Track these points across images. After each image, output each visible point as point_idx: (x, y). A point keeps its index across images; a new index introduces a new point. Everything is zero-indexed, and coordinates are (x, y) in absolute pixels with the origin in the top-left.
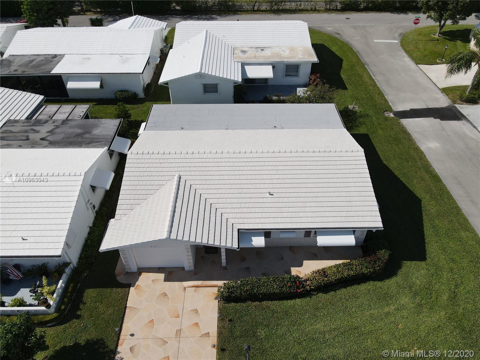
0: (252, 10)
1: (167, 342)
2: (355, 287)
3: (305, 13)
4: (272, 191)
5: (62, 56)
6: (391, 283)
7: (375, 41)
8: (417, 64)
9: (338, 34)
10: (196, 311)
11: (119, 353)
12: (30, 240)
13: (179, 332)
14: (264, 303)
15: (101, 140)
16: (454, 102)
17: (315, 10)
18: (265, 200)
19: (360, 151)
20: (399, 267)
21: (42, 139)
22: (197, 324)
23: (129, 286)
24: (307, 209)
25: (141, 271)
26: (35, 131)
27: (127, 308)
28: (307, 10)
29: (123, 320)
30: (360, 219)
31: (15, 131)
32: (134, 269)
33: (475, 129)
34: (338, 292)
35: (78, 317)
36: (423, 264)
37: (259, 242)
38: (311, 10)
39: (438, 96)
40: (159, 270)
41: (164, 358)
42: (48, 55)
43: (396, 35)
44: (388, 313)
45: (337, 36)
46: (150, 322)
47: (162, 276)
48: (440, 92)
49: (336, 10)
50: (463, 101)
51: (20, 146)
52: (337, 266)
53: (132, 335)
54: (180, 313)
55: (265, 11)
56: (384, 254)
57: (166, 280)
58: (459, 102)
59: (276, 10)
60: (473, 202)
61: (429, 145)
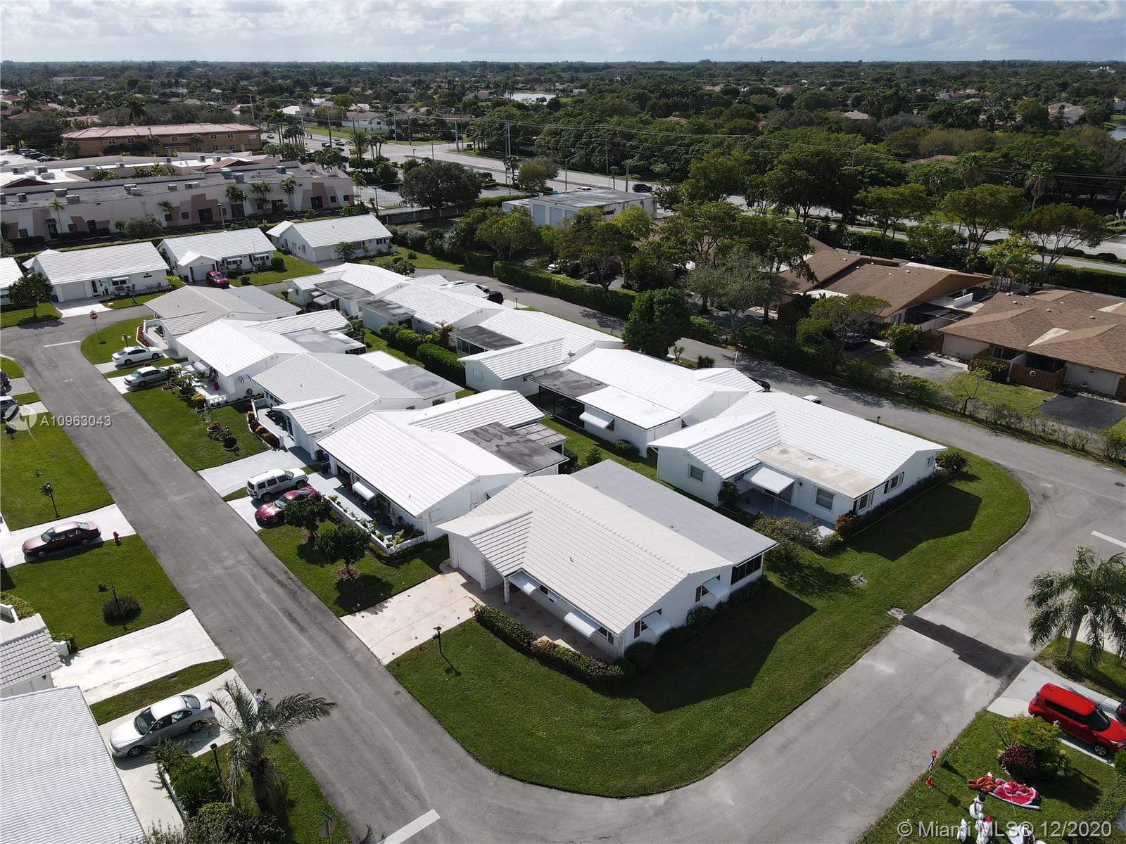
0: (960, 413)
1: (419, 613)
4: (575, 559)
5: (607, 386)
7: (1095, 533)
9: (1046, 498)
11: (392, 599)
12: (412, 499)
16: (1040, 658)
17: (1083, 450)
18: (562, 561)
20: (625, 697)
21: (497, 446)
23: (440, 572)
25: (458, 570)
26: (502, 438)
27: (426, 582)
29: (416, 585)
31: (491, 432)
32: (455, 566)
33: (993, 697)
40: (467, 576)
41: (408, 618)
42: (598, 381)
45: (1035, 500)
46: (426, 597)
47: (464, 581)
50: (1057, 665)
51: (479, 444)
52: (567, 650)
53: (409, 596)
54: (446, 605)
57: (463, 585)
59: (1002, 426)
60: (808, 728)
61: (877, 665)
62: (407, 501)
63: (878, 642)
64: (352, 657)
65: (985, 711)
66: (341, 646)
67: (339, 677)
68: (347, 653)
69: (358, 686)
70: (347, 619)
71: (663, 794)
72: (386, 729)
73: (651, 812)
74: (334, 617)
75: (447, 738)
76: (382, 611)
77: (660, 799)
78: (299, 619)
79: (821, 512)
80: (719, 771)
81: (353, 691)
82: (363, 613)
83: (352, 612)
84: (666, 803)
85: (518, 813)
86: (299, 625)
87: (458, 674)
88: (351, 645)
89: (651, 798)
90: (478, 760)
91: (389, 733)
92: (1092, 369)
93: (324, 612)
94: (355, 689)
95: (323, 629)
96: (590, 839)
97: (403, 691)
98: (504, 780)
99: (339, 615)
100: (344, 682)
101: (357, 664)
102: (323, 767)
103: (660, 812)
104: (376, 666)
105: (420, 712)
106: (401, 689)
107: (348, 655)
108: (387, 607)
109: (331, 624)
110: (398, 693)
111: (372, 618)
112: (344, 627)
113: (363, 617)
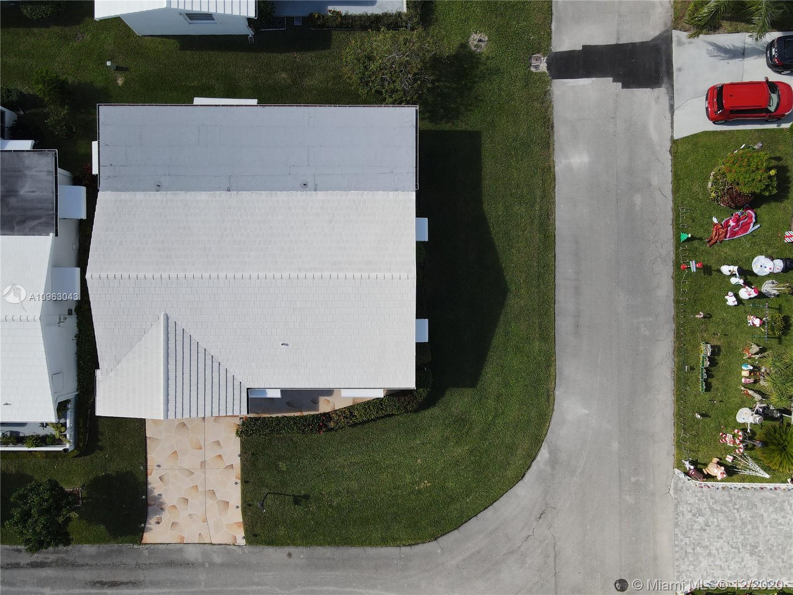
1: (194, 473)
4: (288, 339)
6: (426, 414)
10: (218, 443)
11: (150, 484)
13: (203, 464)
16: (675, 26)
18: (277, 352)
22: (220, 456)
27: (148, 438)
29: (146, 451)
33: (670, 116)
35: (101, 449)
36: (472, 390)
41: (193, 487)
46: (174, 453)
53: (159, 466)
54: (202, 444)
60: (577, 290)
61: (572, 161)
63: (553, 127)
64: (212, 564)
65: (674, 142)
66: (188, 565)
68: (203, 565)
69: (256, 580)
70: (148, 537)
71: (542, 448)
73: (548, 469)
74: (136, 546)
75: (371, 551)
76: (162, 503)
77: (544, 454)
78: (116, 579)
80: (557, 393)
81: (259, 588)
83: (143, 529)
84: (550, 453)
85: (479, 552)
86: (127, 583)
87: (307, 497)
88: (192, 554)
89: (538, 458)
90: (410, 545)
91: (332, 589)
93: (120, 552)
94: (258, 584)
95: (150, 566)
96: (535, 524)
97: (292, 549)
99: (138, 541)
100: (242, 589)
101: (223, 565)
103: (553, 462)
104: (240, 551)
105: (326, 552)
106: (287, 550)
107: (207, 566)
108: (160, 495)
109: (147, 555)
110: (290, 555)
111: (166, 516)
112: (161, 546)
113: (158, 523)
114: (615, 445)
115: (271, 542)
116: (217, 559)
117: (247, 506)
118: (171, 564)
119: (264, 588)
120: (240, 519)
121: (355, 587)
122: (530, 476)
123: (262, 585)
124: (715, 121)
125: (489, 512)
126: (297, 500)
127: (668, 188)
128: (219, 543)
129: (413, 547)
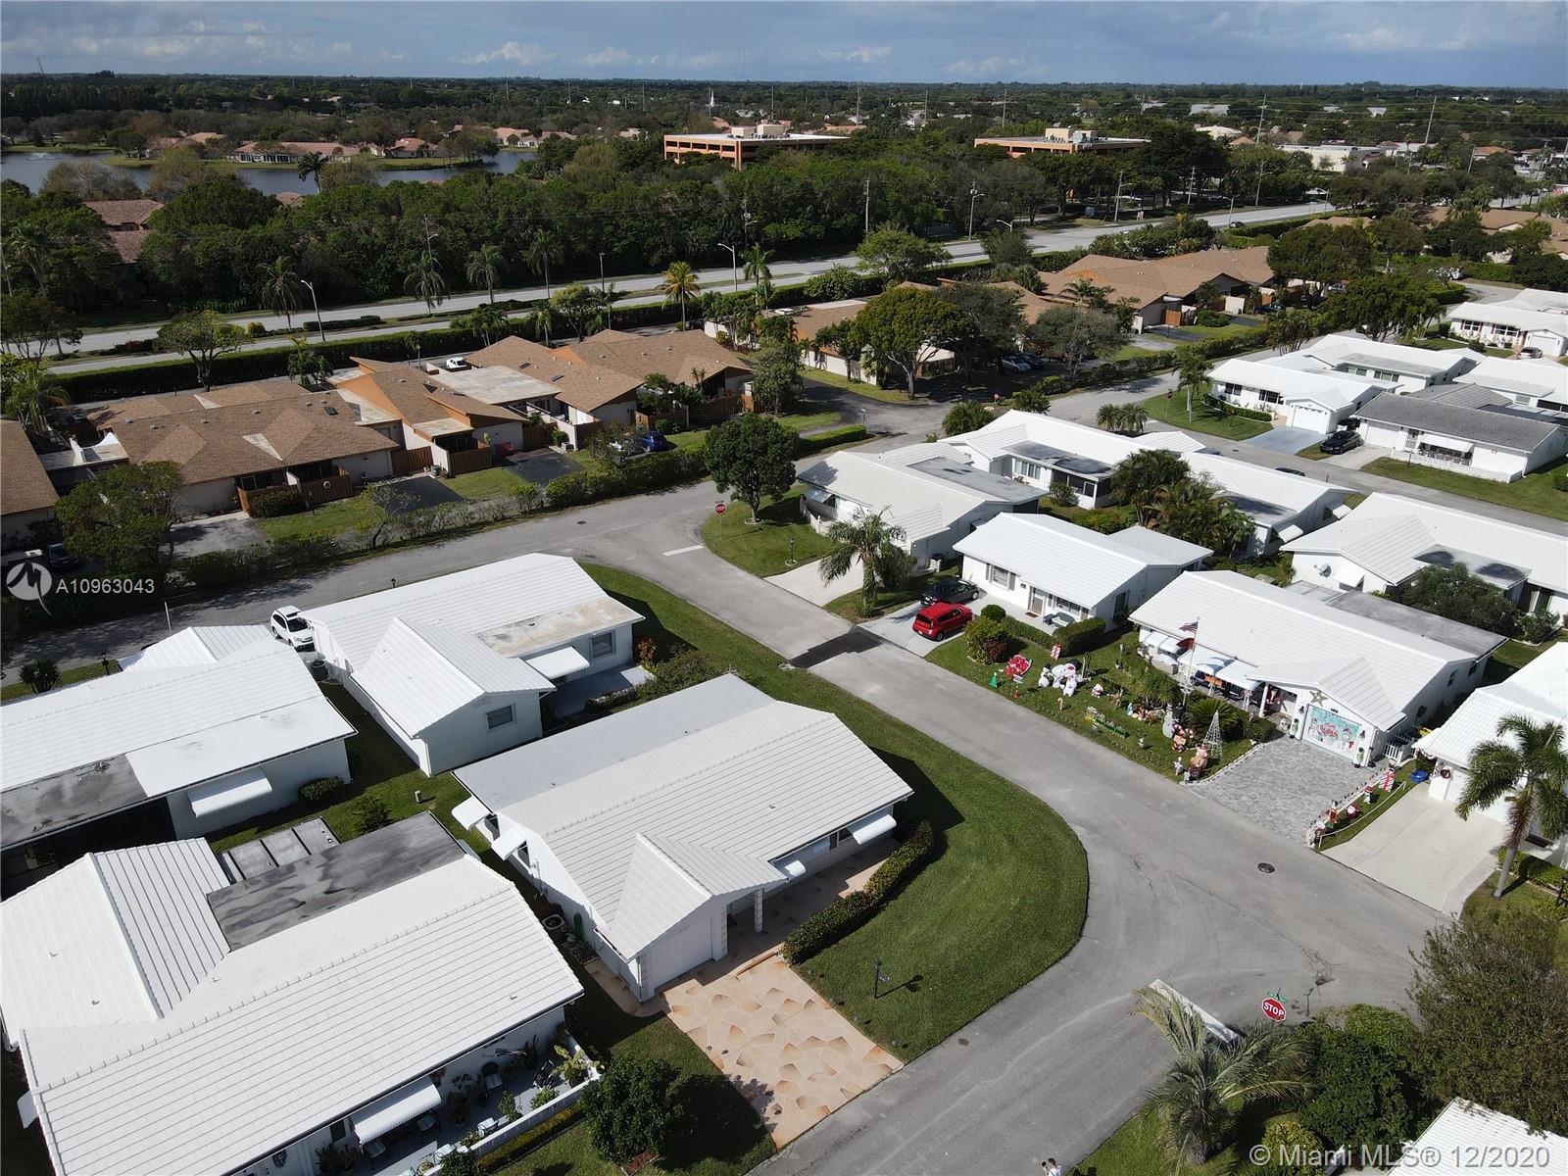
1: (773, 1034)
2: (919, 877)
3: (490, 530)
4: (772, 802)
6: (949, 857)
7: (667, 554)
8: (762, 578)
9: (593, 557)
10: (774, 990)
11: (729, 1074)
12: (521, 994)
13: (776, 1019)
14: (841, 942)
15: (438, 851)
16: (854, 621)
18: (770, 817)
19: (831, 719)
20: (945, 838)
21: (327, 892)
22: (788, 1000)
23: (662, 1015)
24: (825, 806)
25: (660, 992)
26: (292, 888)
28: (488, 523)
29: (696, 1046)
30: (886, 791)
31: (251, 904)
32: (651, 994)
33: (905, 651)
34: (907, 890)
36: (964, 823)
37: (796, 868)
38: (496, 520)
39: (828, 619)
40: (682, 978)
41: (786, 1048)
42: (82, 768)
43: (691, 536)
44: (968, 885)
46: (732, 1029)
47: (694, 982)
48: (825, 612)
49: (541, 511)
50: (866, 617)
51: (305, 917)
53: (726, 1052)
54: (757, 1002)
55: (400, 545)
56: (925, 827)
57: (704, 983)
58: (860, 619)
61: (869, 692)
62: (525, 1003)
63: (834, 685)
64: (889, 1110)
65: (925, 658)
66: (858, 1132)
67: (939, 1117)
68: (877, 1119)
69: (956, 1090)
70: (781, 1135)
71: (1072, 828)
72: (1037, 1044)
74: (774, 1159)
75: (1038, 983)
76: (764, 1087)
77: (1079, 830)
79: (608, 661)
80: (1033, 793)
81: (968, 1094)
82: (769, 1113)
83: (766, 1130)
84: (1082, 826)
85: (1129, 920)
87: (918, 978)
88: (852, 1116)
89: (1078, 834)
90: (1065, 955)
91: (1044, 1039)
92: (365, 456)
94: (963, 1092)
95: (815, 1166)
96: (1141, 874)
97: (960, 1035)
98: (1085, 932)
99: (772, 1150)
100: (951, 1109)
101: (901, 1103)
102: (1117, 1107)
103: (1093, 829)
104: (905, 1076)
105: (997, 1012)
106: (954, 1039)
107: (884, 1116)
108: (754, 1081)
109: (798, 1157)
110: (963, 1042)
111: (779, 1098)
112: (805, 1136)
113: (779, 1112)
114: (1120, 795)
115: (931, 1044)
116: (890, 1101)
117: (867, 1027)
118: (838, 1145)
119: (973, 1090)
120: (869, 1044)
121: (1063, 1023)
122: (1087, 846)
123: (968, 1090)
124: (934, 638)
125: (1094, 890)
126: (912, 987)
127: (952, 674)
128: (873, 1083)
129: (1071, 954)
